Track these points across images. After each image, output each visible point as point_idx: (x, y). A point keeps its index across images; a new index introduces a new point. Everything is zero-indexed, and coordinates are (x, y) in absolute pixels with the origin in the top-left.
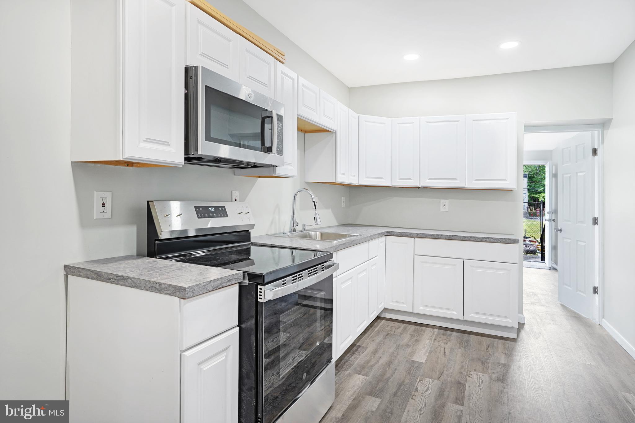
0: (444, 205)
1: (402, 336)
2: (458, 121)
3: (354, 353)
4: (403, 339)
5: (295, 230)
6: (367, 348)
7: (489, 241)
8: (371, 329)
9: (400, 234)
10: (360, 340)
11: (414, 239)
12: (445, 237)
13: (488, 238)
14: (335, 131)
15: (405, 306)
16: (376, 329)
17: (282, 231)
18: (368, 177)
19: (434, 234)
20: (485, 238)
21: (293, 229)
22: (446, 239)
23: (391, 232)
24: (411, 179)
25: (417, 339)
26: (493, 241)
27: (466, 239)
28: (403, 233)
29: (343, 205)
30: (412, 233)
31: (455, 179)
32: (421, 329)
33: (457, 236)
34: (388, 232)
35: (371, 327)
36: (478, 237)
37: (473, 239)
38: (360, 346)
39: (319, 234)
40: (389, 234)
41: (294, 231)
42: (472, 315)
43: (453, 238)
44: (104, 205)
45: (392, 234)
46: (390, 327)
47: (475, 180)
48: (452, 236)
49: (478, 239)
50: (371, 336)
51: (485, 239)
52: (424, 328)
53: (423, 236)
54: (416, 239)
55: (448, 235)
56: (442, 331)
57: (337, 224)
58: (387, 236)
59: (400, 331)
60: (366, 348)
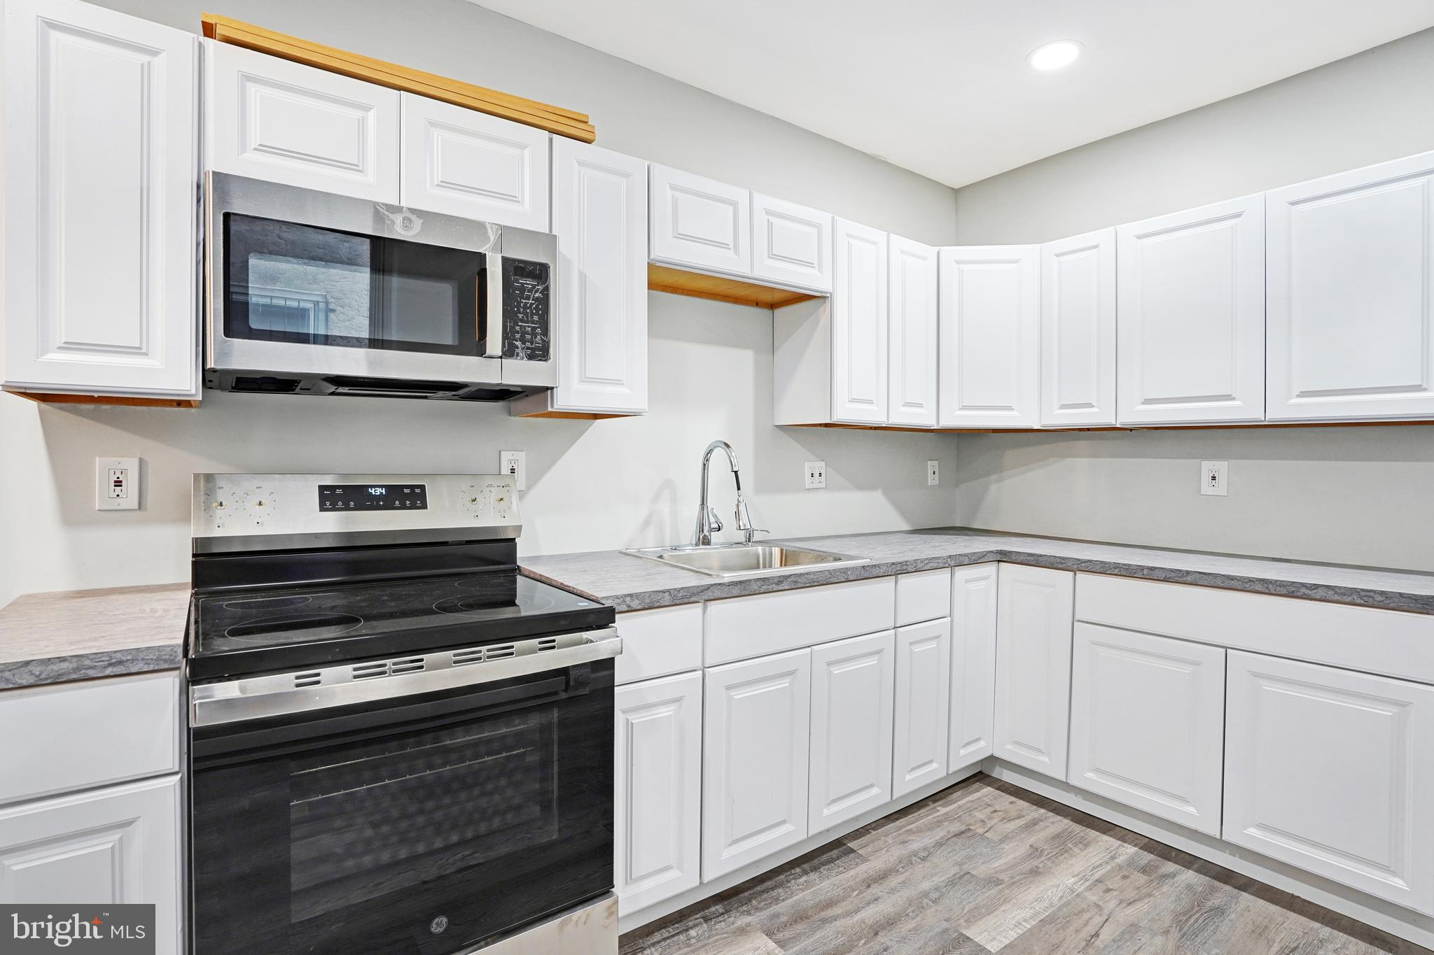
0: (1214, 478)
1: (1003, 845)
2: (1238, 215)
3: (815, 869)
4: (995, 857)
5: (706, 542)
6: (868, 860)
7: (1318, 597)
8: (932, 806)
9: (1032, 559)
10: (870, 833)
11: (1075, 574)
12: (1162, 576)
13: (1316, 586)
14: (829, 295)
15: (1047, 759)
16: (943, 810)
17: (668, 544)
18: (965, 408)
19: (1129, 565)
20: (1303, 585)
21: (701, 537)
22: (1165, 580)
23: (1011, 552)
24: (1093, 406)
25: (1041, 865)
26: (1337, 597)
27: (1234, 584)
28: (1041, 556)
29: (932, 480)
30: (1067, 558)
31: (1228, 397)
32: (1082, 834)
33: (1204, 574)
34: (1001, 552)
35: (935, 801)
36: (1276, 581)
37: (1259, 587)
38: (853, 851)
39: (776, 551)
40: (1003, 557)
41: (703, 544)
42: (1253, 831)
43: (1189, 578)
44: (118, 483)
45: (1013, 558)
46: (991, 809)
47: (1298, 396)
48: (1188, 573)
49: (1278, 589)
50: (911, 826)
51: (1303, 590)
52: (1093, 833)
53: (1098, 568)
54: (1080, 575)
55: (1172, 571)
56: (1148, 857)
57: (906, 527)
58: (1002, 564)
59: (1009, 831)
60: (865, 860)
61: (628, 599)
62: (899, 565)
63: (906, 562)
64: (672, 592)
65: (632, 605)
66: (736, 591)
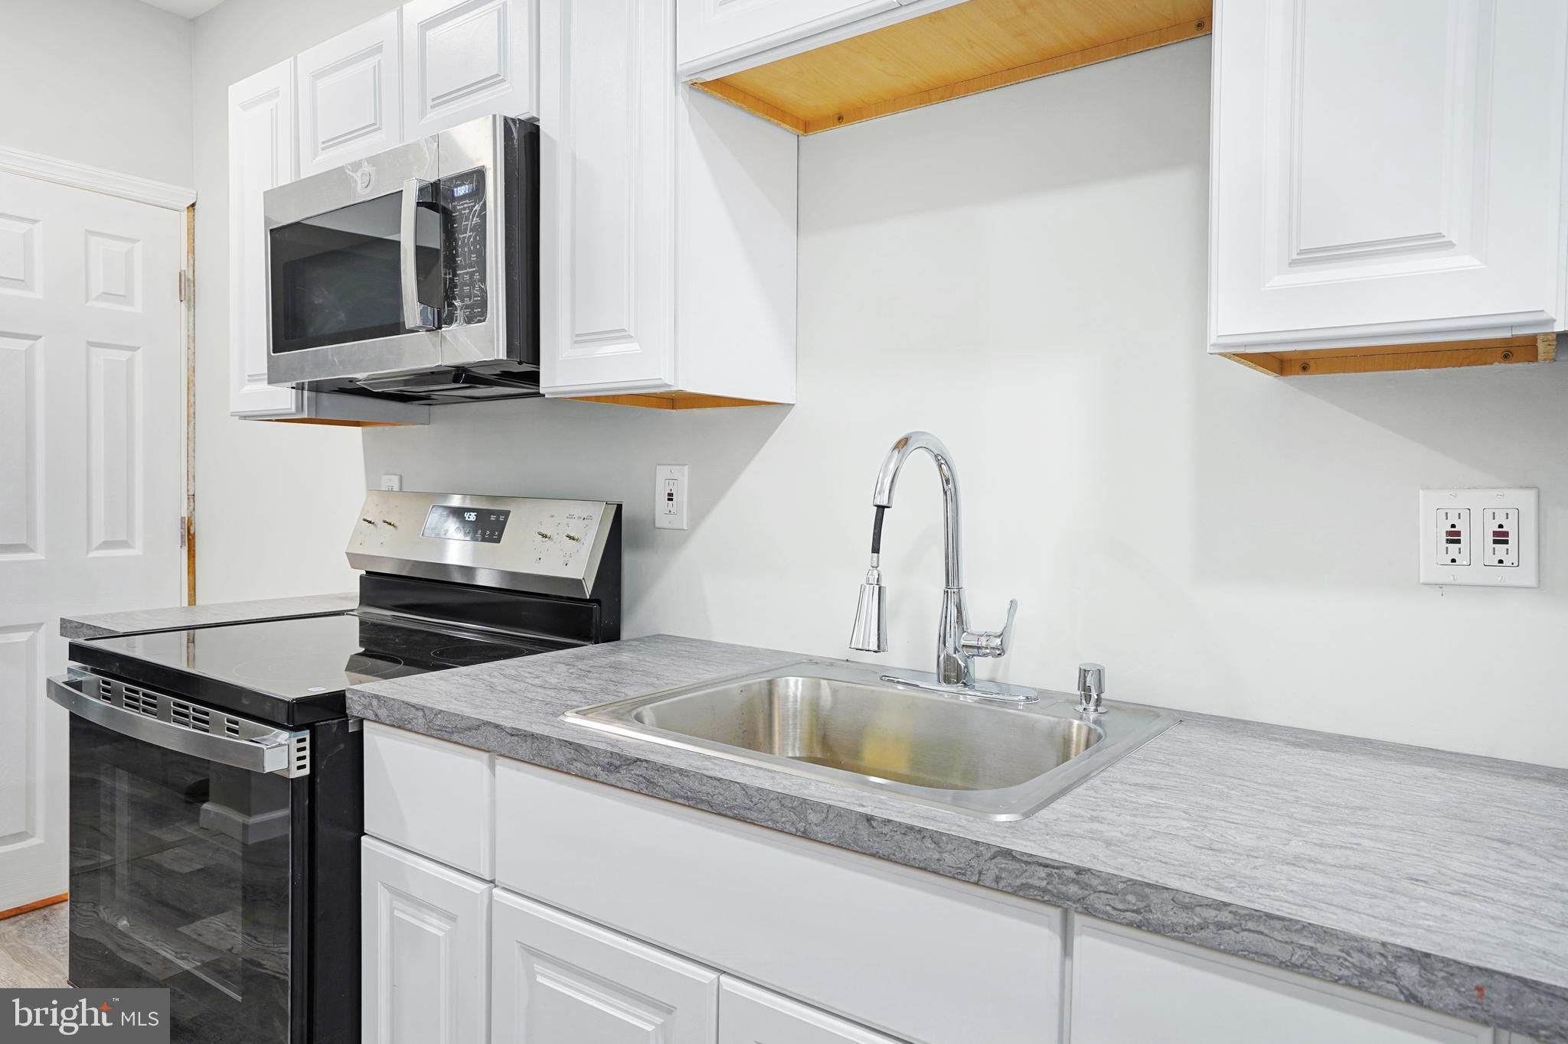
61: (375, 702)
62: (1042, 873)
63: (1080, 871)
64: (427, 712)
65: (379, 714)
66: (524, 749)
